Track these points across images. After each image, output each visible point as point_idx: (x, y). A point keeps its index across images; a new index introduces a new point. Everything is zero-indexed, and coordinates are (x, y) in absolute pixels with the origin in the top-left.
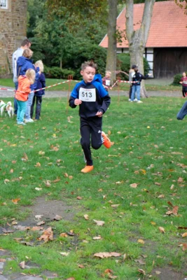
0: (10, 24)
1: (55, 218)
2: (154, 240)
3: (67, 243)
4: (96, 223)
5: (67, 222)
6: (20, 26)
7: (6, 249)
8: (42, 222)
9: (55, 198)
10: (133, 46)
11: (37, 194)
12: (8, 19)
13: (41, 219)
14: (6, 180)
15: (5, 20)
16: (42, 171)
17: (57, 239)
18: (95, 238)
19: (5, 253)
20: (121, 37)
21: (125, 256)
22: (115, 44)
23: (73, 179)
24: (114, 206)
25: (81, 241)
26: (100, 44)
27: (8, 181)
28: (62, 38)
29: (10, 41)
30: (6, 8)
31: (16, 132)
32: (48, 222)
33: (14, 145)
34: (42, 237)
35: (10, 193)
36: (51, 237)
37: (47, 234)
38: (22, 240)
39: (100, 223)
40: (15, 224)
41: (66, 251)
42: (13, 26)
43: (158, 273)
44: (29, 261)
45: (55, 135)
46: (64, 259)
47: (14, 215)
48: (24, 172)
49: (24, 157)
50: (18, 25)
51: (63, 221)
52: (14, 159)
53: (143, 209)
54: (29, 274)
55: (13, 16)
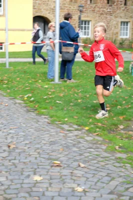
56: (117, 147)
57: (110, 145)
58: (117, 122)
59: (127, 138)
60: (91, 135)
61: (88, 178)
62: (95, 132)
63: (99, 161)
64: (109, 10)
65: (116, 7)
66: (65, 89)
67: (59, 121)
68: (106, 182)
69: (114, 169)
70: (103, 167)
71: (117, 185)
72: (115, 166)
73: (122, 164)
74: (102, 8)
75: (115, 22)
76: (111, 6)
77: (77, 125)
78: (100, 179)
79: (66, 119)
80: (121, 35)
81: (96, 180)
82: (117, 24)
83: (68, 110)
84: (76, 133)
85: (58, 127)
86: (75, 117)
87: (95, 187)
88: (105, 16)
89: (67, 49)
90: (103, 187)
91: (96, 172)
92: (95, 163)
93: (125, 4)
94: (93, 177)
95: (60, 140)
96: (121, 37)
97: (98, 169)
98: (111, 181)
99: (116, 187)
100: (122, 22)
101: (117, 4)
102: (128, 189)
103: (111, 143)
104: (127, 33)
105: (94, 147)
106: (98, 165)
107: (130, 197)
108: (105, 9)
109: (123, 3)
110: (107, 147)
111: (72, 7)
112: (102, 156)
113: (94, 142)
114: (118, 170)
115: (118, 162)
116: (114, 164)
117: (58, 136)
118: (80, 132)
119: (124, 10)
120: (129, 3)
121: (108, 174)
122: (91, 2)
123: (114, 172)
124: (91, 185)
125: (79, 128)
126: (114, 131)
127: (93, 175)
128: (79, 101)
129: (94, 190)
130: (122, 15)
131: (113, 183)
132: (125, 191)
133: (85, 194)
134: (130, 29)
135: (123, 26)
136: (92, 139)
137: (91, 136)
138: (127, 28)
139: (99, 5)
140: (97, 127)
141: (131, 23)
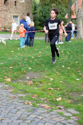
0: (25, 8)
2: (72, 84)
3: (37, 85)
4: (50, 80)
6: (29, 9)
7: (13, 86)
9: (35, 72)
10: (78, 16)
12: (24, 6)
15: (23, 7)
17: (34, 84)
18: (48, 84)
20: (73, 13)
21: (59, 89)
22: (71, 16)
23: (44, 66)
24: (59, 74)
26: (65, 17)
28: (48, 14)
30: (23, 1)
33: (22, 55)
35: (18, 70)
37: (31, 83)
39: (52, 79)
40: (19, 80)
41: (37, 88)
42: (26, 10)
43: (70, 94)
45: (40, 52)
47: (18, 77)
48: (25, 64)
49: (25, 59)
50: (28, 9)
51: (37, 79)
52: (21, 59)
53: (70, 75)
54: (21, 93)
55: (26, 5)
58: (17, 75)
60: (1, 84)
61: (2, 111)
62: (4, 82)
63: (8, 100)
64: (5, 8)
65: (10, 6)
68: (14, 112)
69: (18, 104)
70: (11, 103)
71: (22, 114)
72: (19, 102)
73: (23, 101)
74: (1, 7)
75: (9, 16)
76: (7, 6)
78: (10, 111)
81: (7, 112)
82: (11, 17)
87: (7, 116)
88: (3, 12)
90: (13, 116)
91: (7, 107)
92: (6, 101)
93: (15, 5)
94: (5, 110)
97: (8, 105)
98: (17, 111)
99: (21, 115)
100: (14, 16)
101: (10, 5)
102: (29, 115)
103: (15, 88)
104: (17, 23)
105: (4, 91)
106: (8, 102)
107: (31, 120)
108: (3, 8)
109: (14, 3)
112: (10, 96)
113: (4, 88)
114: (21, 104)
115: (21, 100)
116: (18, 101)
119: (15, 9)
120: (17, 4)
121: (15, 107)
123: (19, 106)
124: (5, 115)
126: (15, 81)
127: (5, 109)
129: (8, 118)
130: (14, 11)
131: (19, 113)
132: (27, 117)
133: (2, 122)
134: (19, 20)
135: (14, 19)
136: (2, 86)
138: (17, 20)
141: (19, 16)
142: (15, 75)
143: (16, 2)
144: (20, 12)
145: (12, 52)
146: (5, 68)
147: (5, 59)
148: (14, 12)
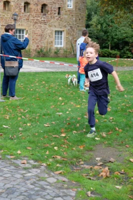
0: (74, 19)
1: (110, 160)
3: (119, 179)
5: (120, 164)
6: (81, 21)
7: (76, 181)
8: (101, 163)
9: (109, 145)
11: (97, 143)
12: (72, 16)
13: (100, 161)
14: (74, 131)
15: (71, 16)
16: (100, 126)
17: (112, 176)
19: (76, 185)
23: (122, 132)
25: (130, 178)
27: (76, 132)
28: (111, 28)
29: (74, 31)
30: (72, 7)
31: (79, 97)
32: (105, 163)
33: (79, 106)
34: (102, 174)
35: (77, 141)
36: (108, 174)
37: (105, 172)
38: (87, 175)
40: (82, 164)
41: (120, 185)
42: (76, 21)
44: (93, 191)
46: (118, 191)
47: (81, 157)
48: (87, 126)
49: (86, 115)
50: (80, 19)
51: (116, 163)
52: (79, 116)
55: (76, 13)
56: (89, 193)
57: (79, 190)
58: (77, 153)
59: (94, 176)
60: (52, 174)
62: (57, 169)
64: (43, 19)
65: (50, 16)
66: (9, 109)
67: (11, 155)
74: (36, 16)
75: (49, 31)
76: (45, 15)
77: (33, 159)
79: (19, 152)
80: (55, 44)
82: (51, 33)
83: (18, 138)
84: (35, 171)
85: (11, 164)
86: (29, 148)
88: (39, 25)
89: (11, 63)
93: (59, 13)
95: (18, 184)
96: (56, 46)
100: (56, 31)
101: (51, 13)
103: (80, 187)
104: (61, 42)
105: (61, 194)
108: (39, 18)
109: (57, 11)
110: (77, 192)
111: (6, 15)
113: (59, 185)
117: (14, 179)
118: (39, 171)
119: (58, 20)
120: (62, 12)
122: (25, 11)
125: (36, 163)
126: (76, 166)
128: (28, 124)
134: (64, 38)
135: (57, 36)
136: (55, 180)
137: (53, 177)
138: (61, 37)
139: (33, 14)
140: (57, 162)
141: (65, 32)
142: (73, 152)
143: (61, 9)
144: (67, 25)
145: (60, 98)
146: (54, 136)
147: (50, 115)
148: (56, 25)
